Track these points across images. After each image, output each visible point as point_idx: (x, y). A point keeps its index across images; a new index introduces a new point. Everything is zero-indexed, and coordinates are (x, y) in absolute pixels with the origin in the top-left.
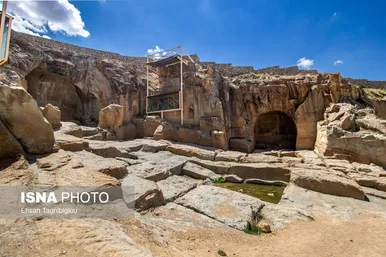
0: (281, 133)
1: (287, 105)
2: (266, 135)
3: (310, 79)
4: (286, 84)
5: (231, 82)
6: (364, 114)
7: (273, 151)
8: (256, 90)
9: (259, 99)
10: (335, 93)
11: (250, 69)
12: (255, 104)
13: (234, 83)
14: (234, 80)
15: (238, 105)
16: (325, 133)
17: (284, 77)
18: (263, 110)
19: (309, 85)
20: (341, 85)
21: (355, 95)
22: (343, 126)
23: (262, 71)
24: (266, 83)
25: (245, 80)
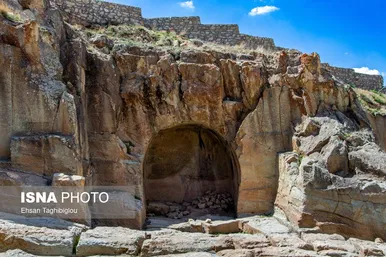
0: (201, 177)
1: (220, 112)
2: (168, 180)
3: (266, 60)
4: (217, 63)
5: (90, 41)
6: (360, 143)
7: (192, 222)
8: (152, 72)
9: (159, 94)
10: (311, 95)
11: (133, 13)
12: (148, 104)
13: (97, 44)
14: (97, 35)
15: (109, 103)
16: (300, 178)
17: (213, 47)
18: (168, 120)
19: (265, 73)
20: (321, 79)
21: (342, 102)
22: (329, 166)
23: (161, 24)
24: (176, 57)
25: (125, 42)
